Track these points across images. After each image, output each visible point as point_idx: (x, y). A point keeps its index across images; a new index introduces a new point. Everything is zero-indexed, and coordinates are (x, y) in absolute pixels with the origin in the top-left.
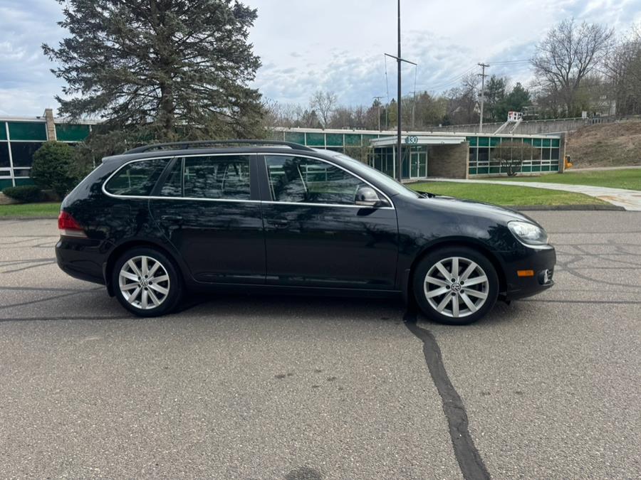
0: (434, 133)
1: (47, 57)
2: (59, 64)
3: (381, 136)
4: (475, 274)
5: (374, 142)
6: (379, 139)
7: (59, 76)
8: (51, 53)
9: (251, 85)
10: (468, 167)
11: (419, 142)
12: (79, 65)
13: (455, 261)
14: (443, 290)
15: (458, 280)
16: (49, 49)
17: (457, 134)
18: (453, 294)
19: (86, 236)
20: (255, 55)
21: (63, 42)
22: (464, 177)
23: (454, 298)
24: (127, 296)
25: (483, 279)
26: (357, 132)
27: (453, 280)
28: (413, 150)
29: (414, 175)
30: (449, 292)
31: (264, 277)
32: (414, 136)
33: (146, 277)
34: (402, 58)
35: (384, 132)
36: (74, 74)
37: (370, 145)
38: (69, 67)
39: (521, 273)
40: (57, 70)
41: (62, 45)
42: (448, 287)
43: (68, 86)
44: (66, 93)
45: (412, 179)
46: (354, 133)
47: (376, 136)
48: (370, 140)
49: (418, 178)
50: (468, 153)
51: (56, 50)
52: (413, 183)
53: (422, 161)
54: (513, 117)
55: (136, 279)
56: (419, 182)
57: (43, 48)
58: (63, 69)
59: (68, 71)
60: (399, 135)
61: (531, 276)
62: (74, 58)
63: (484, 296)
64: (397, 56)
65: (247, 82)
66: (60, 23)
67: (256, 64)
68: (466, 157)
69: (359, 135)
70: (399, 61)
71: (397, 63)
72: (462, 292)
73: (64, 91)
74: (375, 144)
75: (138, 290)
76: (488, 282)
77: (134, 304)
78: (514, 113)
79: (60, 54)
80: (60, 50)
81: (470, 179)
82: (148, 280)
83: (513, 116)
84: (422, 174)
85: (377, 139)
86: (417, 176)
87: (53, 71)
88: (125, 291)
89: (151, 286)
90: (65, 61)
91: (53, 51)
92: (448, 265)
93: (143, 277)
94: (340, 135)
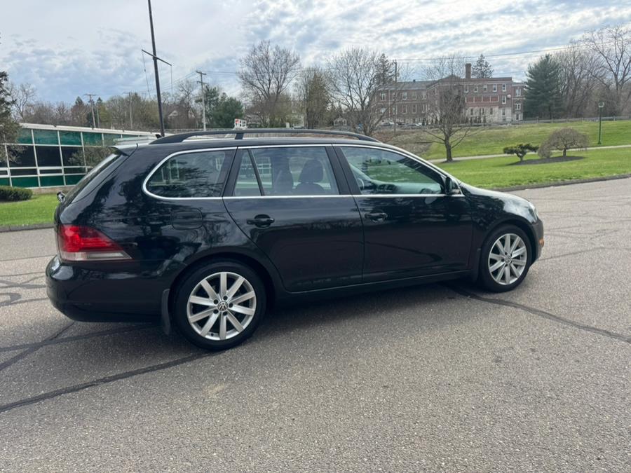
3: (125, 136)
13: (508, 237)
14: (500, 264)
23: (507, 269)
25: (523, 250)
26: (96, 130)
27: (506, 253)
30: (504, 265)
31: (360, 276)
33: (226, 298)
34: (157, 56)
35: (127, 132)
39: (540, 241)
42: (503, 260)
46: (93, 131)
47: (119, 136)
48: (114, 140)
54: (239, 125)
63: (523, 263)
69: (99, 134)
70: (155, 59)
71: (153, 62)
72: (512, 262)
75: (214, 317)
76: (526, 252)
77: (209, 337)
78: (239, 120)
82: (228, 301)
83: (238, 123)
85: (119, 140)
89: (232, 309)
92: (503, 241)
93: (221, 300)
94: (77, 134)
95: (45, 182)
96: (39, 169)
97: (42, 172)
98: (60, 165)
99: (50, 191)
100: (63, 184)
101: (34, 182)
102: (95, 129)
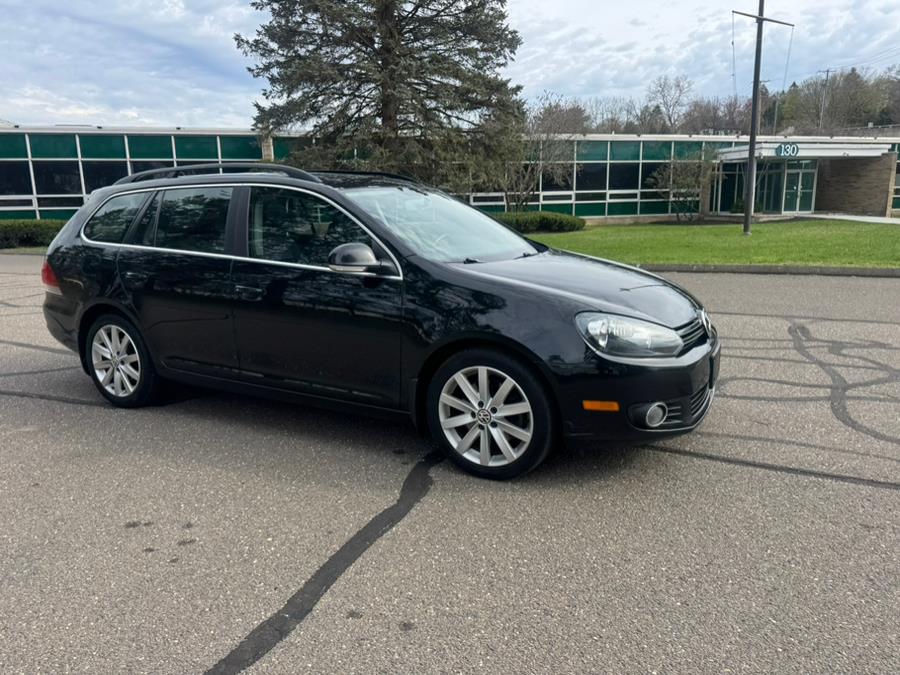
0: (836, 139)
1: (241, 51)
2: (257, 60)
3: (737, 144)
4: (513, 398)
5: (723, 153)
6: (733, 148)
7: (258, 75)
8: (246, 45)
9: (503, 74)
10: (892, 196)
11: (801, 154)
12: (282, 59)
13: (483, 371)
14: (466, 419)
15: (488, 406)
16: (242, 40)
17: (880, 139)
18: (481, 427)
19: (60, 294)
20: (511, 29)
21: (260, 29)
22: (883, 214)
23: (482, 432)
24: (101, 376)
25: (524, 407)
26: (695, 138)
27: (481, 404)
28: (791, 166)
29: (790, 206)
30: (474, 423)
31: (236, 371)
32: (794, 143)
33: (118, 353)
36: (275, 71)
37: (715, 157)
38: (270, 63)
39: (588, 405)
40: (254, 67)
41: (259, 33)
42: (473, 415)
43: (268, 87)
44: (267, 98)
45: (786, 214)
46: (691, 139)
47: (729, 144)
48: (716, 151)
49: (797, 213)
50: (894, 173)
51: (251, 41)
52: (787, 221)
53: (807, 185)
55: (109, 357)
56: (797, 219)
57: (236, 39)
58: (261, 66)
59: (267, 68)
60: (752, 143)
61: (615, 412)
62: (273, 51)
63: (526, 435)
64: (757, 14)
65: (497, 70)
66: (253, 4)
67: (513, 42)
68: (889, 180)
69: (699, 144)
70: (760, 21)
72: (494, 425)
73: (264, 94)
74: (723, 157)
75: (111, 370)
76: (531, 414)
77: (108, 388)
79: (256, 46)
80: (256, 41)
81: (892, 216)
82: (120, 358)
84: (805, 206)
85: (730, 150)
86: (794, 209)
87: (249, 70)
88: (100, 370)
89: (122, 367)
90: (262, 55)
91: (247, 42)
92: (473, 379)
93: (115, 354)
94: (667, 144)
95: (615, 209)
96: (609, 192)
97: (612, 196)
98: (637, 188)
99: (617, 221)
100: (636, 213)
101: (598, 210)
102: (694, 136)
